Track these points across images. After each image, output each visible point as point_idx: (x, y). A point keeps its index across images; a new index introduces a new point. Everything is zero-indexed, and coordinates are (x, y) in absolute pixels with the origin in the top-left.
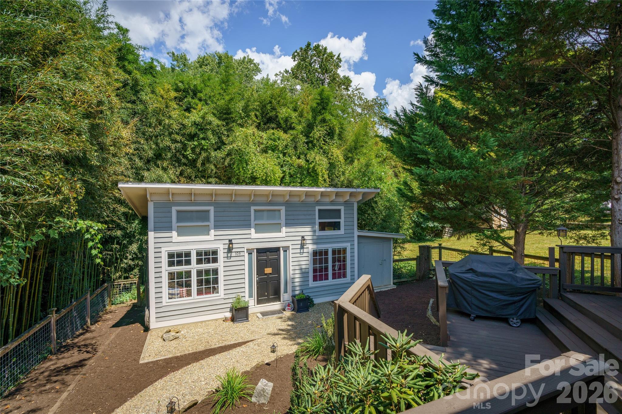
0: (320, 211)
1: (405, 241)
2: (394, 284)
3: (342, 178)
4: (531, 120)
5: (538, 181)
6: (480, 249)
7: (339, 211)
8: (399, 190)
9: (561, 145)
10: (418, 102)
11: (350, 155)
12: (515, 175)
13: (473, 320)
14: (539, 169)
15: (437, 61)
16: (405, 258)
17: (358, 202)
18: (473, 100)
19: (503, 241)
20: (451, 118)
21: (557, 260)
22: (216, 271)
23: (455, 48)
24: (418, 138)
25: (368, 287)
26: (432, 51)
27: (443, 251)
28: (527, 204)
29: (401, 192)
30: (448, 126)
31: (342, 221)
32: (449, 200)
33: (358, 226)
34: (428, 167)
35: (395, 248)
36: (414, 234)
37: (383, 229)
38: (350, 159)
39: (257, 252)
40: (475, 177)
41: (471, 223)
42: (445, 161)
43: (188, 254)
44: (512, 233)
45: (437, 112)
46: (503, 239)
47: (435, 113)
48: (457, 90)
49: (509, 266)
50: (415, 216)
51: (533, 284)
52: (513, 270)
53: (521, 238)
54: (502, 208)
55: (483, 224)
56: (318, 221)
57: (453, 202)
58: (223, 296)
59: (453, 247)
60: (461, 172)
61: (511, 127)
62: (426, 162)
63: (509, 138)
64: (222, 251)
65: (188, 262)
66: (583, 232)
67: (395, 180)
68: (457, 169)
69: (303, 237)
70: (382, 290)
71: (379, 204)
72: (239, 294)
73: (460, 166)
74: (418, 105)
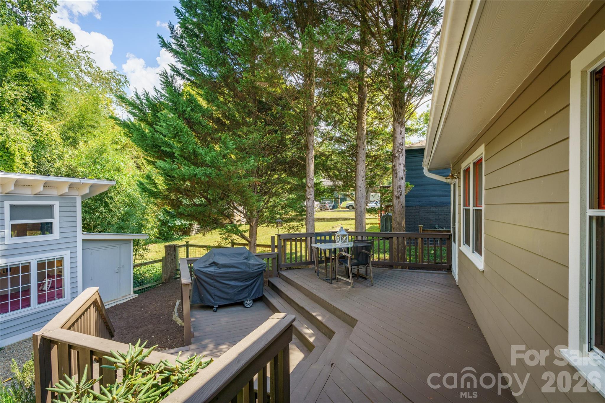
0: (12, 207)
1: (148, 242)
3: (58, 164)
4: (260, 132)
5: (266, 183)
6: (223, 243)
7: (51, 207)
8: (141, 184)
9: (279, 155)
10: (163, 89)
11: (71, 134)
12: (250, 177)
13: (216, 311)
14: (266, 173)
15: (182, 53)
16: (149, 261)
17: (83, 197)
18: (216, 102)
19: (241, 234)
20: (197, 116)
21: (276, 247)
23: (201, 47)
24: (161, 129)
25: (95, 303)
26: (178, 41)
27: (190, 248)
28: (258, 202)
29: (142, 186)
30: (193, 122)
32: (195, 197)
33: (83, 227)
34: (173, 162)
35: (136, 251)
36: (160, 233)
37: (121, 229)
38: (71, 140)
40: (218, 175)
41: (215, 219)
42: (190, 158)
44: (248, 227)
45: (183, 105)
46: (241, 232)
47: (181, 106)
48: (202, 88)
49: (244, 255)
50: (161, 214)
51: (261, 268)
52: (247, 258)
53: (254, 231)
54: (240, 205)
55: (225, 219)
56: (8, 223)
57: (199, 199)
59: (200, 244)
60: (205, 170)
61: (246, 134)
62: (171, 156)
63: (245, 144)
66: (292, 223)
67: (137, 172)
68: (202, 166)
71: (116, 199)
73: (203, 164)
74: (164, 92)
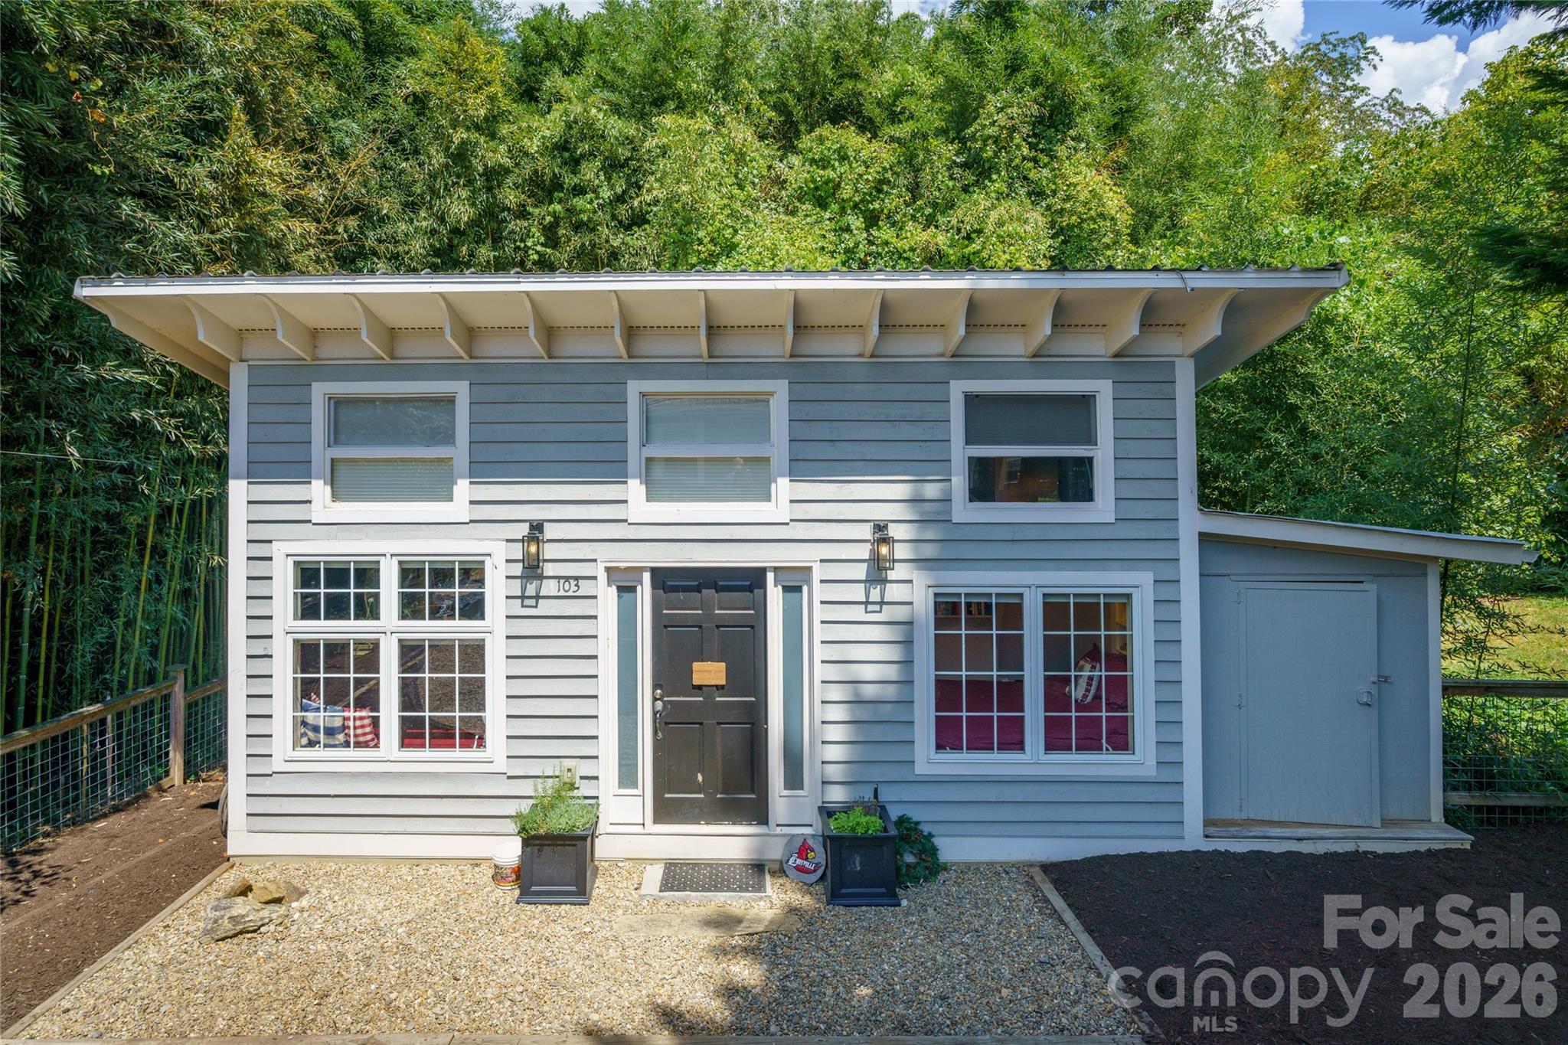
0: (972, 401)
2: (1452, 816)
7: (1086, 402)
17: (1199, 357)
22: (474, 654)
31: (1103, 454)
39: (655, 585)
43: (368, 575)
56: (960, 452)
58: (501, 765)
64: (504, 569)
65: (368, 609)
69: (880, 527)
70: (1365, 846)
72: (568, 763)
